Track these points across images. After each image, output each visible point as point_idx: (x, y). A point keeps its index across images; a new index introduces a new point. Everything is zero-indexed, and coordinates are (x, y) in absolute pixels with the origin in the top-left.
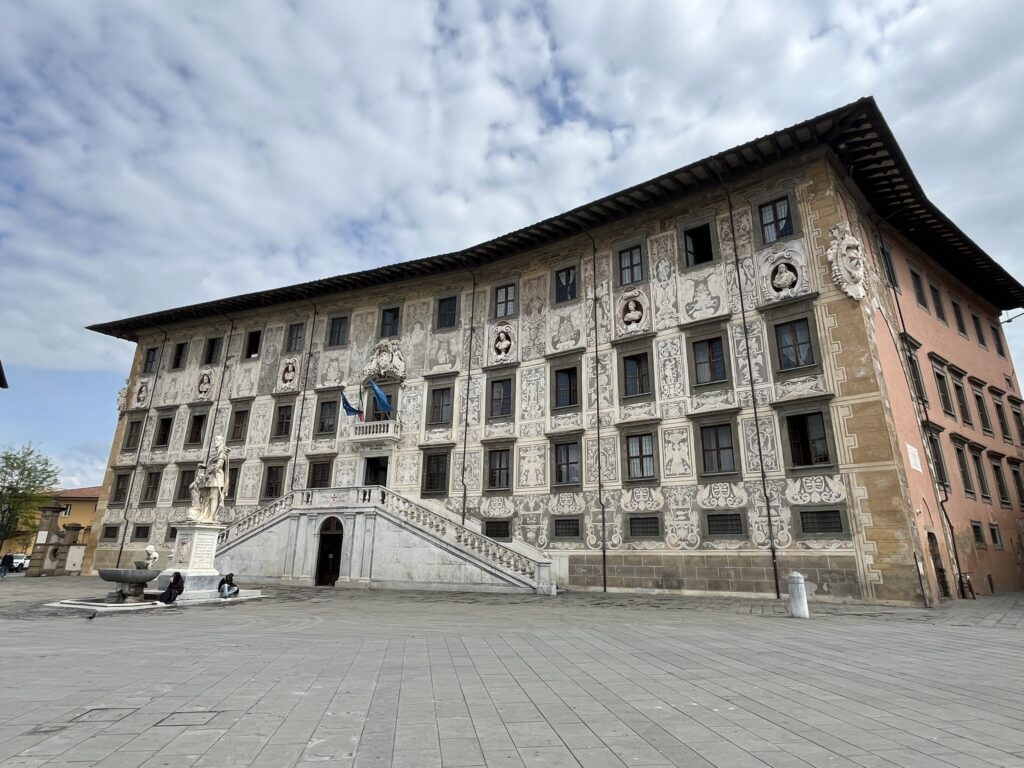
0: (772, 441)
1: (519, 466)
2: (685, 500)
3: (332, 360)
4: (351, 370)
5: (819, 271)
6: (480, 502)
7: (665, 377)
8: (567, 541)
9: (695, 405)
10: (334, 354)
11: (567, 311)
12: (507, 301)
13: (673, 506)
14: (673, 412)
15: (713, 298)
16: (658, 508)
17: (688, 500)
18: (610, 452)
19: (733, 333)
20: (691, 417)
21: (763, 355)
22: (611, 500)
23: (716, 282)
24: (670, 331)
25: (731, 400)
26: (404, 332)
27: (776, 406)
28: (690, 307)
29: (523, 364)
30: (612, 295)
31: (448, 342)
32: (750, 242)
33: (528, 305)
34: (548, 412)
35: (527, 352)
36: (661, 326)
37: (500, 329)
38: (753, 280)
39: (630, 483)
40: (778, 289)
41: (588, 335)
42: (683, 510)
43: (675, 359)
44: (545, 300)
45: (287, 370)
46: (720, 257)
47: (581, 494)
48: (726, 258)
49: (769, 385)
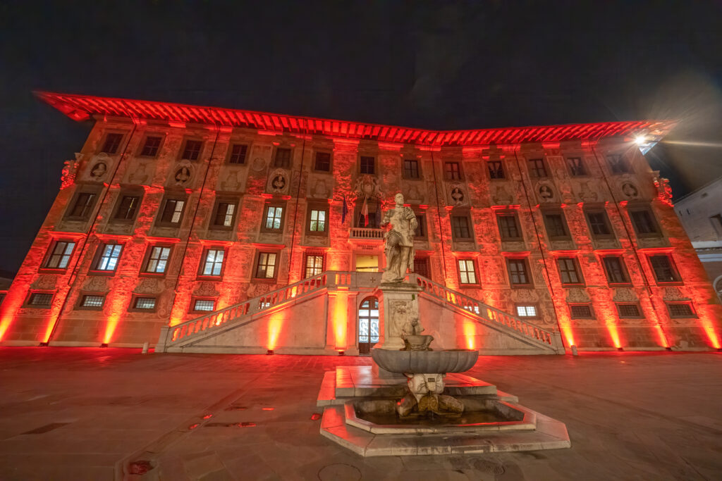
1: (484, 271)
2: (604, 297)
3: (319, 180)
7: (576, 229)
9: (597, 245)
10: (323, 176)
11: (501, 183)
12: (452, 171)
13: (597, 300)
16: (587, 301)
19: (610, 212)
23: (592, 185)
24: (572, 205)
25: (616, 245)
26: (380, 173)
28: (581, 195)
29: (473, 209)
30: (530, 181)
31: (416, 187)
32: (606, 171)
33: (471, 176)
34: (499, 239)
35: (475, 202)
36: (566, 202)
37: (455, 186)
39: (566, 285)
41: (519, 199)
42: (604, 302)
43: (579, 220)
44: (483, 175)
46: (591, 175)
47: (534, 291)
48: (594, 175)
49: (636, 240)
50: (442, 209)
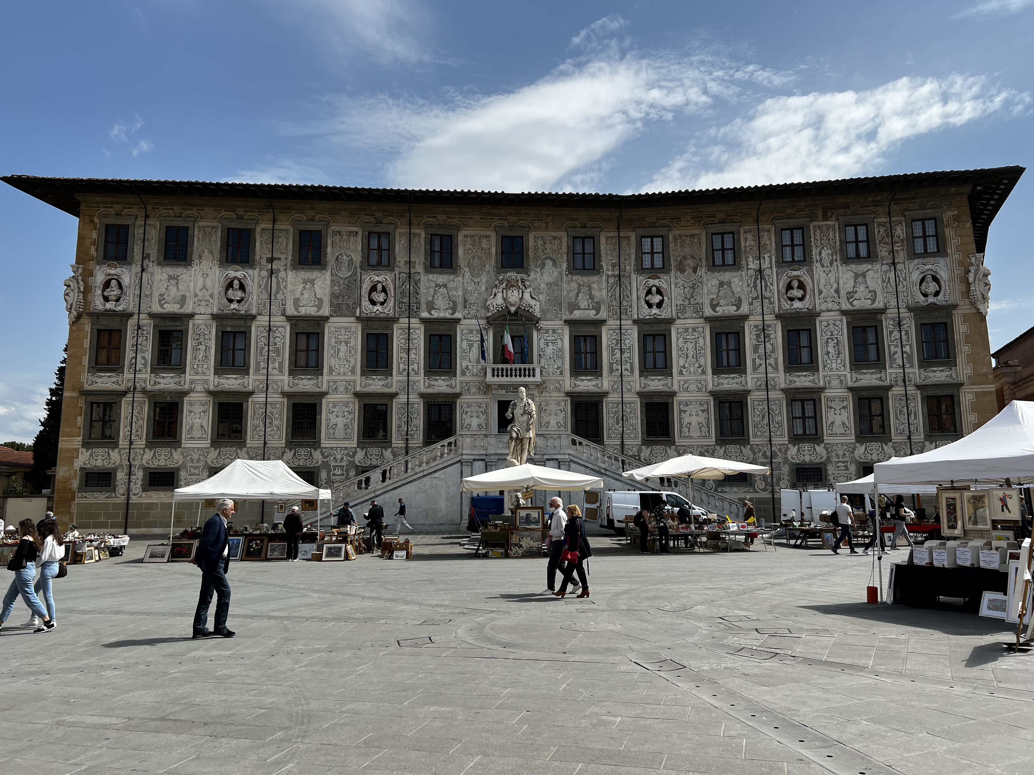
0: (915, 413)
1: (680, 419)
2: (844, 454)
3: (437, 285)
4: (465, 301)
5: (959, 288)
6: (640, 451)
7: (828, 353)
8: (735, 486)
9: (854, 379)
10: (441, 279)
11: (727, 276)
12: (652, 253)
13: (835, 459)
14: (835, 383)
15: (870, 292)
16: (821, 461)
17: (847, 454)
18: (777, 412)
19: (887, 325)
20: (851, 389)
21: (911, 346)
22: (779, 453)
23: (873, 278)
24: (833, 313)
25: (884, 378)
26: (532, 266)
27: (918, 387)
28: (850, 295)
29: (678, 321)
30: (775, 270)
31: (589, 286)
32: (903, 250)
33: (681, 262)
34: (709, 371)
35: (682, 310)
36: (823, 307)
37: (652, 282)
38: (905, 283)
39: (795, 439)
40: (925, 295)
41: (751, 304)
42: (843, 462)
43: (837, 338)
44: (700, 260)
45: (373, 289)
46: (877, 257)
47: (749, 447)
48: (882, 259)
49: (914, 370)
50: (627, 323)
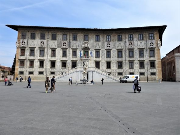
0: (148, 65)
1: (112, 65)
4: (78, 46)
5: (156, 45)
6: (106, 70)
7: (135, 55)
8: (120, 75)
9: (139, 59)
10: (75, 42)
11: (120, 42)
12: (108, 38)
13: (136, 72)
14: (136, 60)
15: (142, 45)
18: (127, 64)
19: (145, 50)
21: (148, 54)
22: (127, 71)
23: (143, 43)
25: (144, 59)
26: (89, 40)
27: (149, 61)
29: (112, 49)
30: (128, 41)
31: (98, 44)
32: (148, 38)
33: (113, 40)
34: (117, 57)
36: (135, 48)
37: (108, 43)
38: (148, 44)
39: (130, 68)
40: (151, 46)
41: (124, 47)
43: (137, 52)
44: (116, 40)
46: (144, 40)
47: (122, 70)
49: (149, 58)
50: (104, 49)
